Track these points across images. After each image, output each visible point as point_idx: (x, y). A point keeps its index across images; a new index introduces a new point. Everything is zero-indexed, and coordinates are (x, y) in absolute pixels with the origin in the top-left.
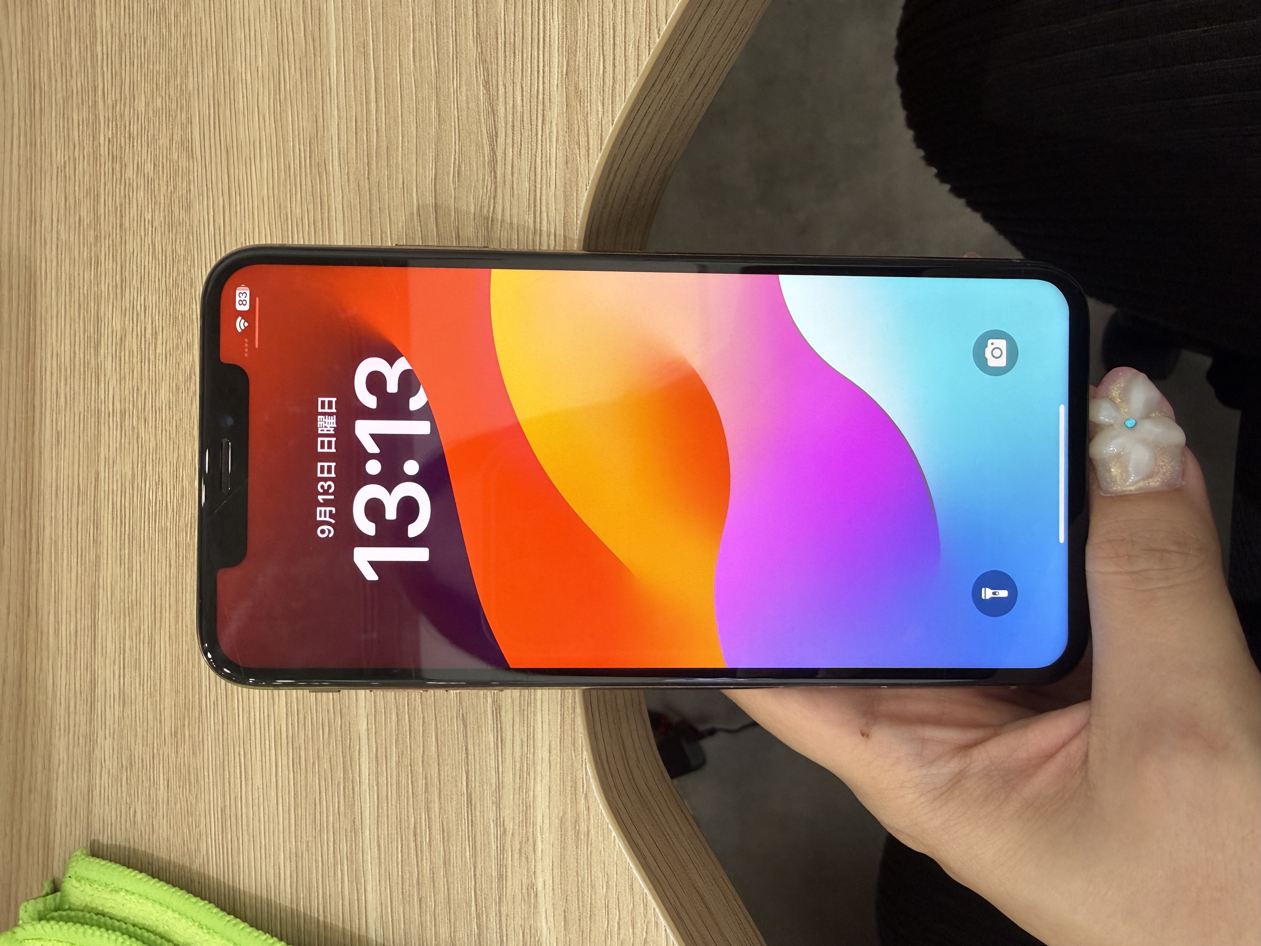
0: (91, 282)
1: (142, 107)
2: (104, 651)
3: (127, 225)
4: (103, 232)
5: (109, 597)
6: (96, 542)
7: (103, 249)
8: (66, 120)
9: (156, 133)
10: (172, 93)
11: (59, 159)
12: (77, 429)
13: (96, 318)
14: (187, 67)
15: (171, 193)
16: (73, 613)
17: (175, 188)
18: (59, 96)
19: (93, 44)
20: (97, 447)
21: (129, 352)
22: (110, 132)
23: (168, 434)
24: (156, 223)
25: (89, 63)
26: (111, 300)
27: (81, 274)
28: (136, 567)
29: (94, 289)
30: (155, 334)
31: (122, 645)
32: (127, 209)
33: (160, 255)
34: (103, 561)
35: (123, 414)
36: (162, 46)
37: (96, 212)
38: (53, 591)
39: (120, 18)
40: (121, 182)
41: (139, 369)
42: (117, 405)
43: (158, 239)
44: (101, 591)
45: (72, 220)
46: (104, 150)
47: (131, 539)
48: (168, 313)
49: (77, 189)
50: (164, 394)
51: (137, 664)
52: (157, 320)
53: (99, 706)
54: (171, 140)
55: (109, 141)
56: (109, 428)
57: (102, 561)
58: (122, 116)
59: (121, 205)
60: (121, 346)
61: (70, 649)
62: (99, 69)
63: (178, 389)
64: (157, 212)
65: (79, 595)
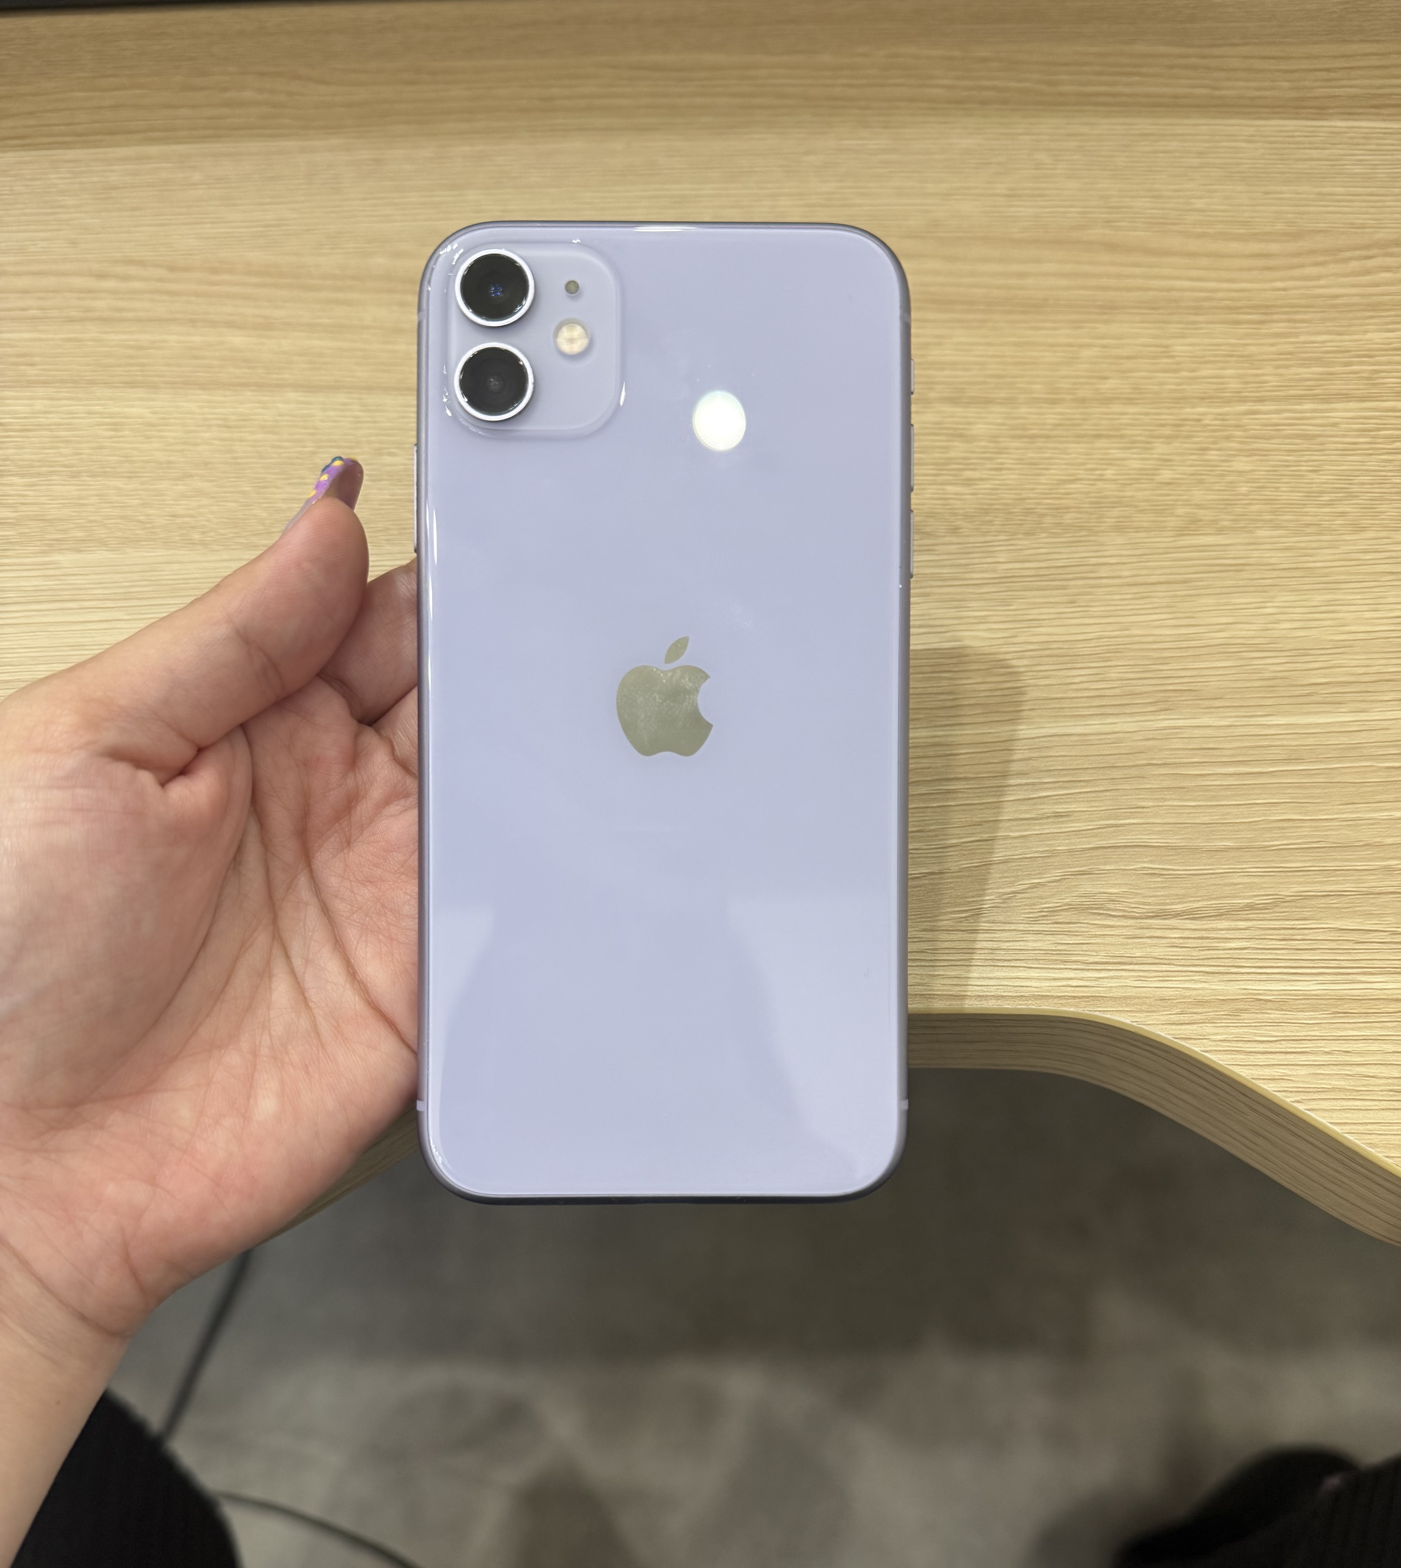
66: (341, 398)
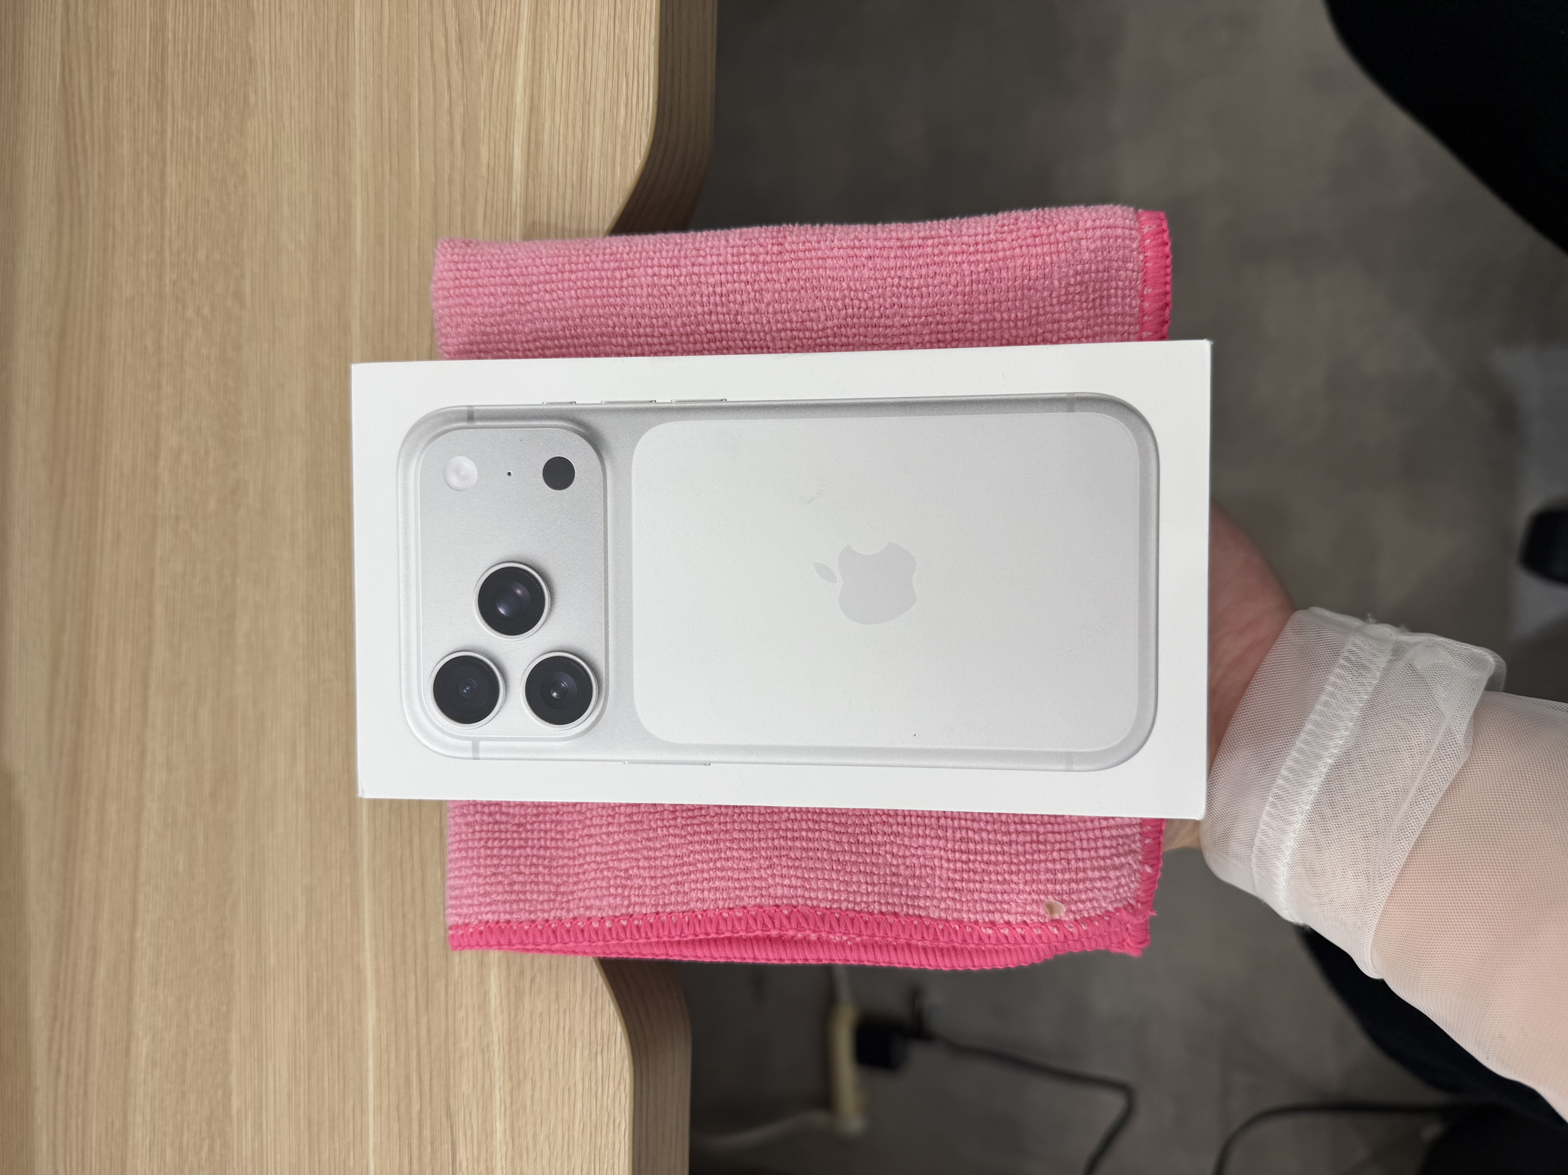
66: (141, 898)
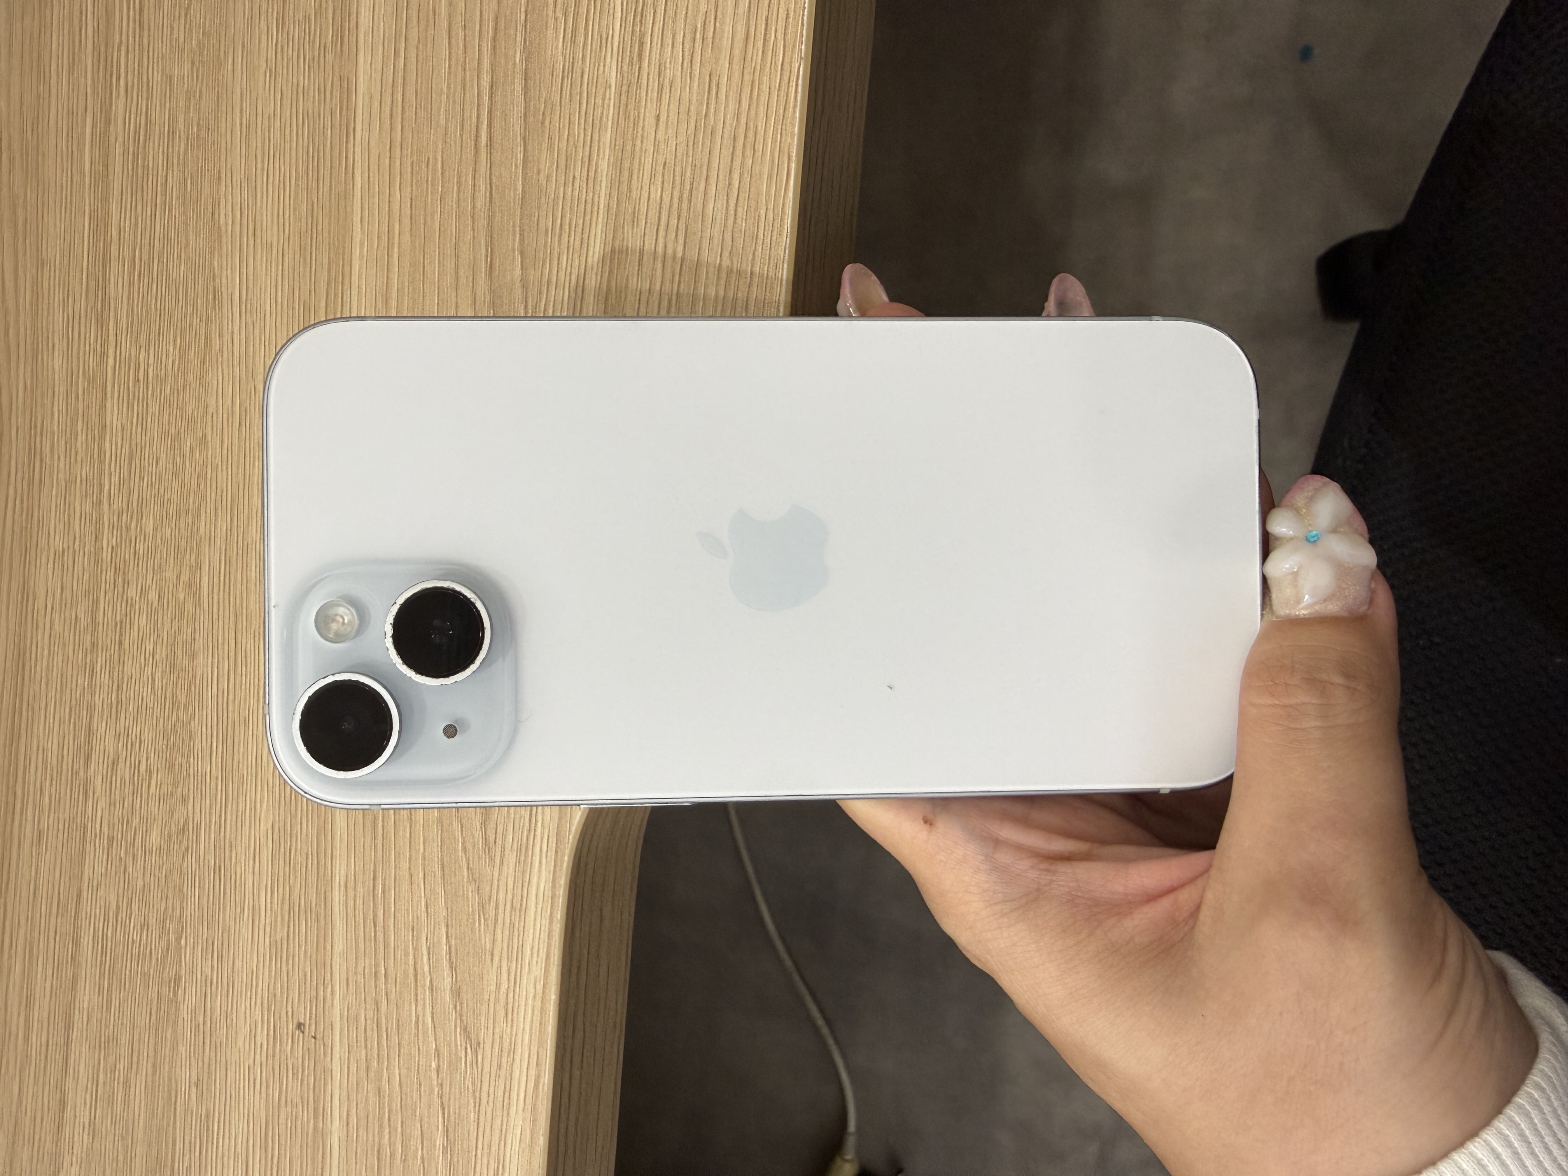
0: (84, 689)
1: (150, 529)
2: (76, 1076)
3: (127, 646)
4: (100, 641)
5: (85, 1023)
6: (75, 960)
7: (99, 659)
8: (67, 504)
9: (163, 564)
10: (182, 530)
11: (58, 543)
12: (60, 837)
13: (87, 728)
14: (199, 510)
15: (175, 633)
16: (45, 1024)
17: (180, 629)
18: (61, 476)
19: (102, 437)
20: (82, 864)
21: (121, 780)
22: (114, 540)
23: (157, 880)
24: (157, 657)
25: (96, 456)
26: (105, 717)
27: (75, 678)
28: (115, 1003)
29: (88, 697)
30: (149, 772)
31: (95, 1076)
32: (128, 630)
33: (160, 692)
34: (81, 984)
35: (111, 840)
36: (175, 474)
37: (94, 619)
38: (25, 994)
39: (132, 423)
40: (123, 597)
41: (131, 803)
42: (105, 829)
43: (158, 676)
44: (77, 1012)
45: (67, 614)
46: (106, 555)
47: (112, 972)
48: (164, 755)
49: (75, 584)
50: (154, 838)
51: (111, 1100)
52: (152, 759)
53: (67, 1129)
54: (179, 577)
55: (112, 548)
56: (95, 850)
57: (79, 983)
58: (128, 529)
59: (121, 622)
60: (112, 770)
61: (40, 1060)
62: (107, 468)
63: (170, 836)
64: (159, 647)
65: (52, 1008)
